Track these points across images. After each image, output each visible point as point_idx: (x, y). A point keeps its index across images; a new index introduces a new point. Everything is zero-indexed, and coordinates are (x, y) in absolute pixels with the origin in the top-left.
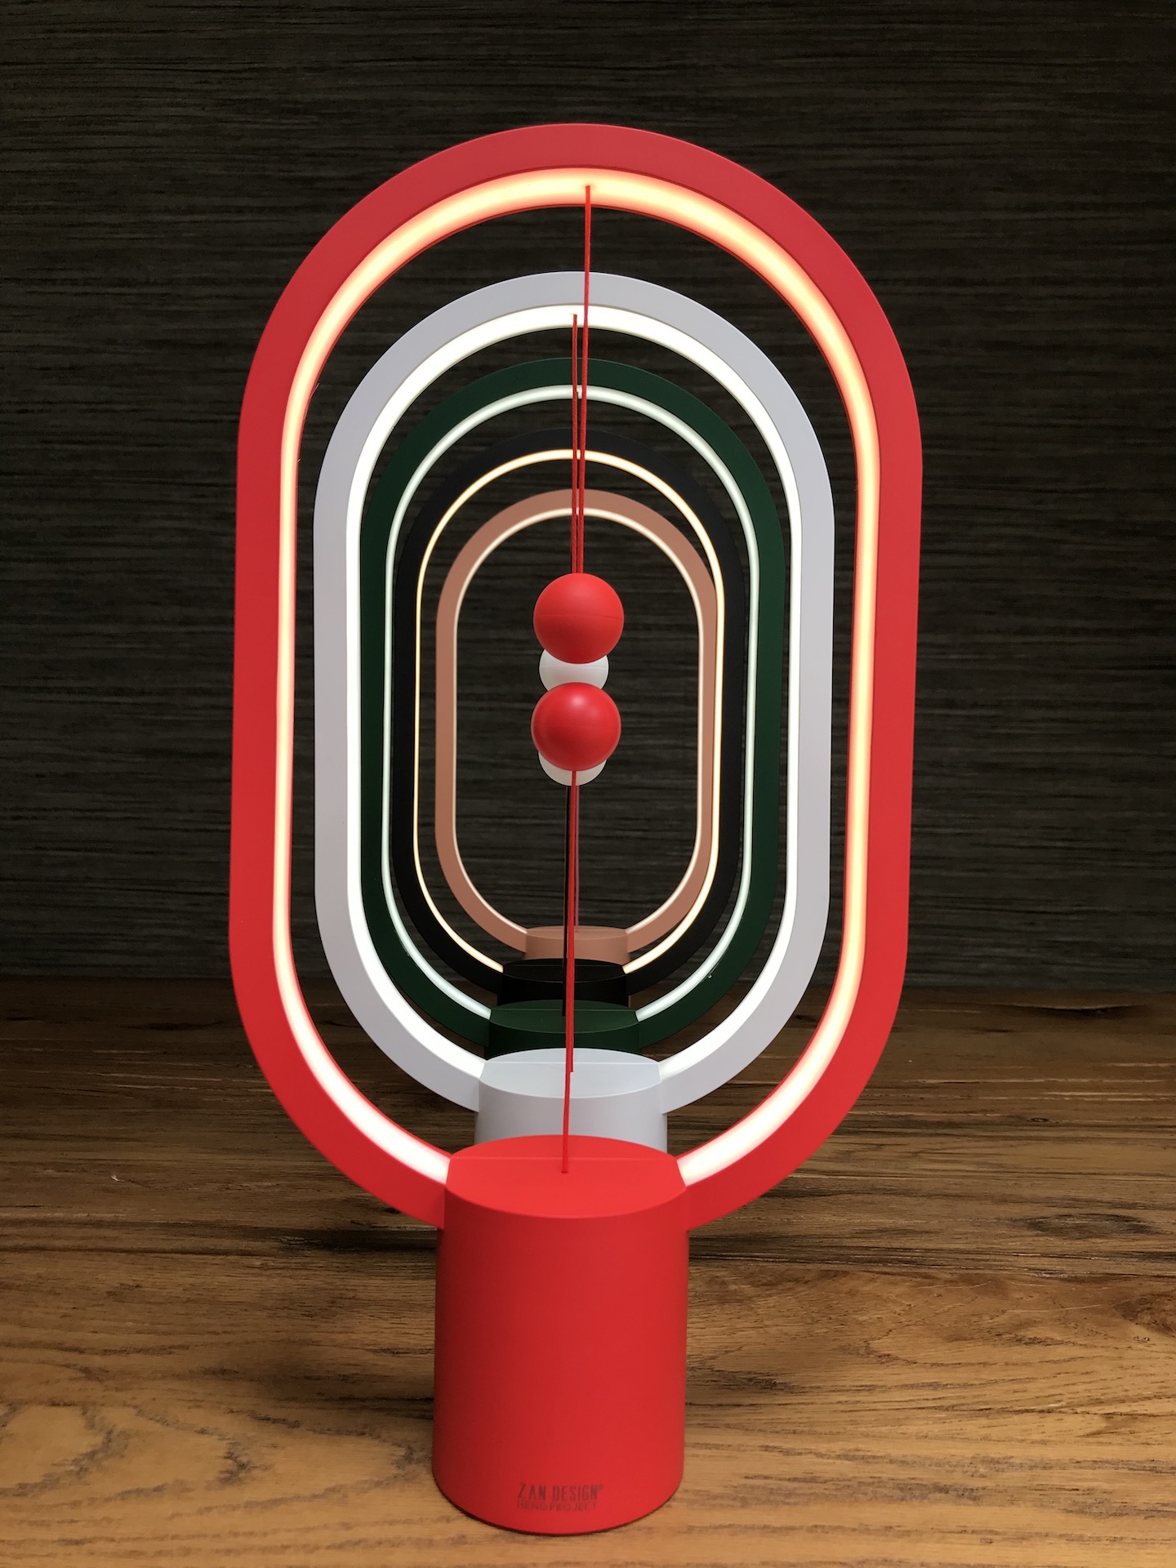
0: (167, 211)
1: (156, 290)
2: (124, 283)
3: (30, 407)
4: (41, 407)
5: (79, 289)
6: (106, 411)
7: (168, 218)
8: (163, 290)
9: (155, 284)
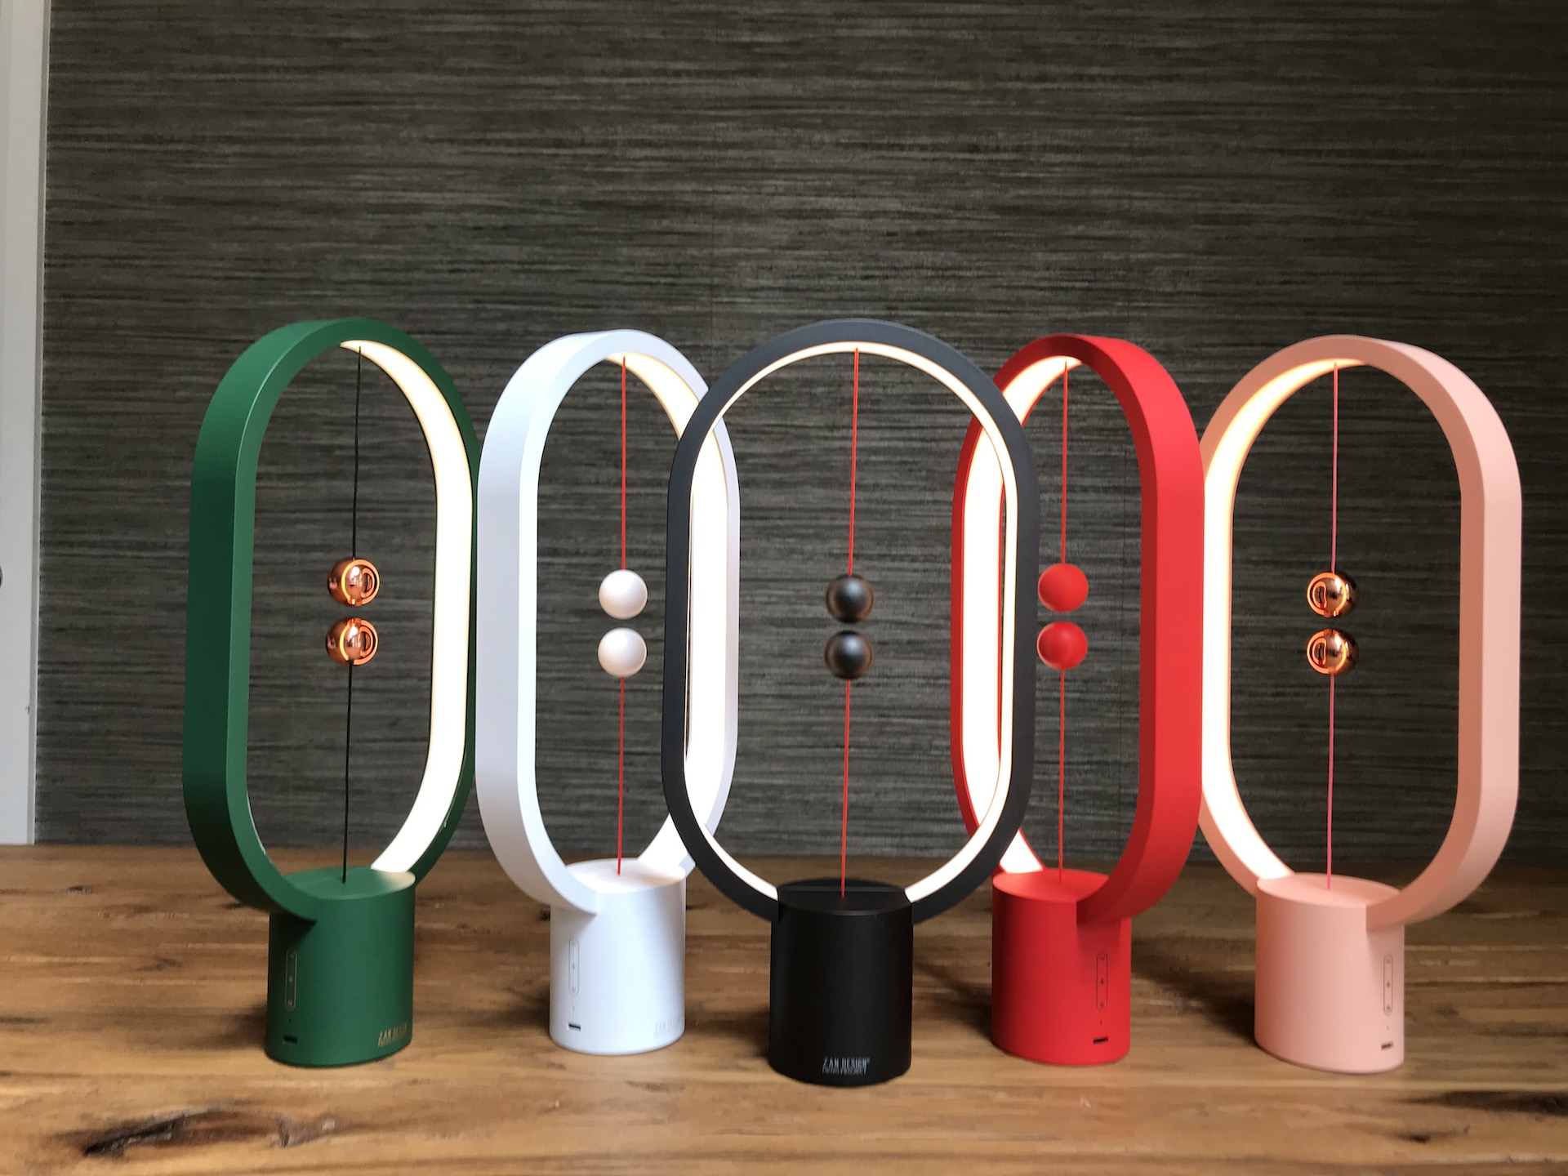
0: (603, 74)
1: (591, 151)
2: (559, 144)
3: (461, 267)
4: (473, 266)
5: (514, 150)
6: (540, 271)
7: (605, 80)
8: (599, 151)
9: (590, 145)
